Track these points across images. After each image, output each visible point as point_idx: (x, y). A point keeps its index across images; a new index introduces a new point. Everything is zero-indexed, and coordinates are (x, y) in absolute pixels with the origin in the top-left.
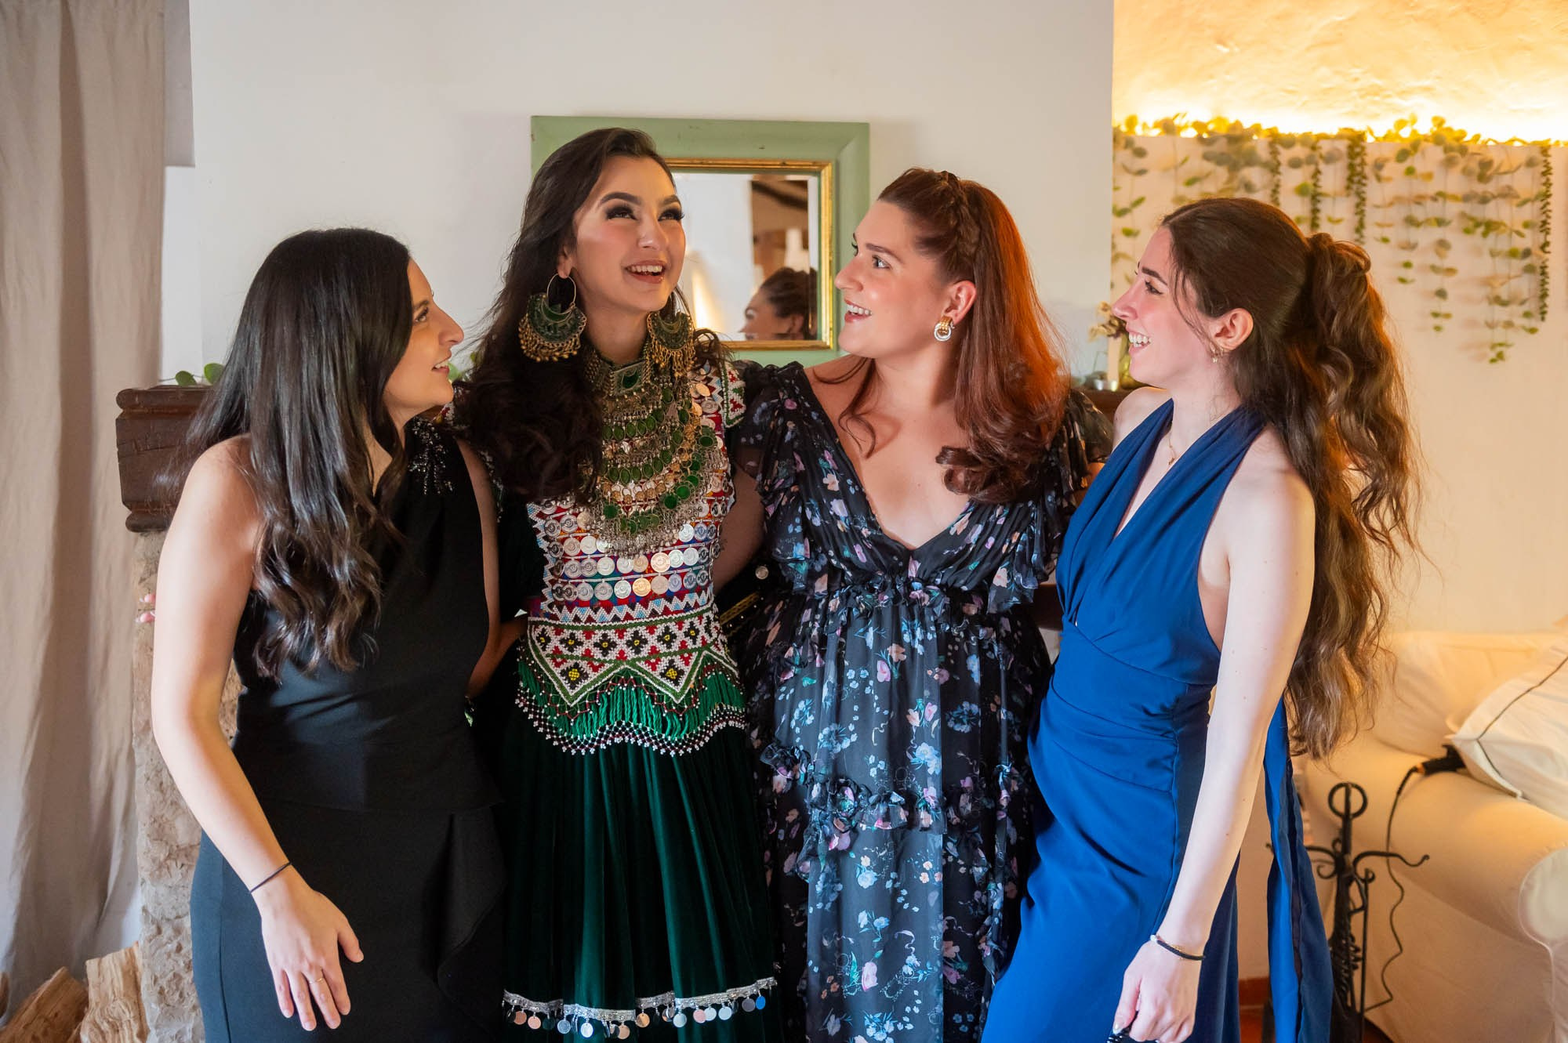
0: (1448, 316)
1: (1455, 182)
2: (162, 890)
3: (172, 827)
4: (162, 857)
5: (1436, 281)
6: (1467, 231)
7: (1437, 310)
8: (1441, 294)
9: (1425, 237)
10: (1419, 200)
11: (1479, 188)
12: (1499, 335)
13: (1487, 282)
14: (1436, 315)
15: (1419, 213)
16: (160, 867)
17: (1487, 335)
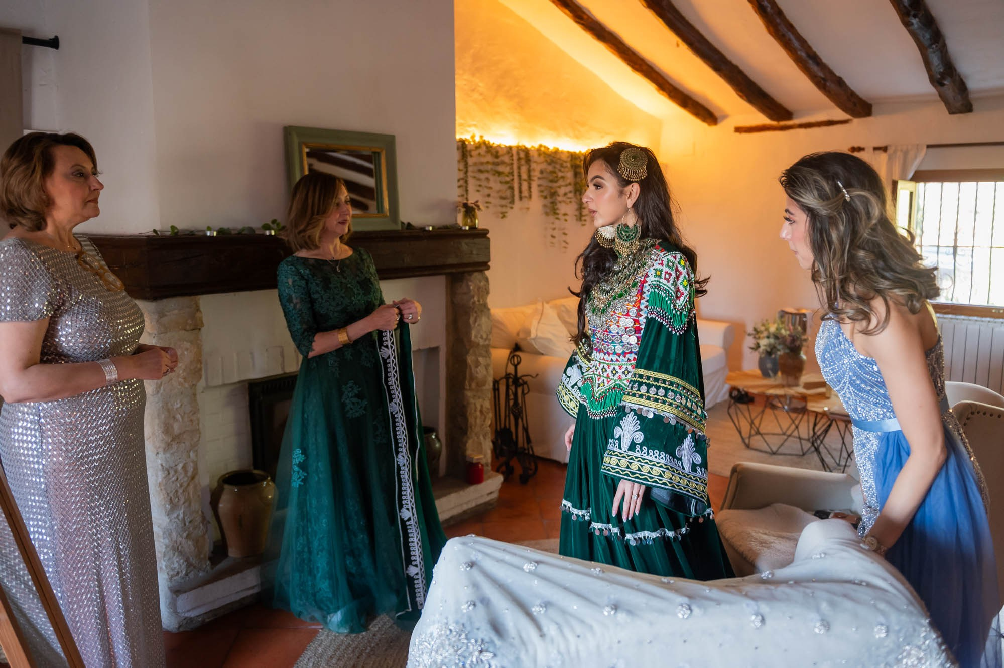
0: (490, 203)
1: (489, 158)
2: (168, 455)
3: (172, 427)
4: (169, 440)
5: (487, 191)
6: (494, 175)
7: (487, 200)
8: (489, 195)
9: (483, 176)
10: (482, 163)
11: (496, 160)
12: (504, 210)
13: (499, 191)
14: (487, 203)
15: (482, 168)
16: (168, 445)
17: (500, 209)
